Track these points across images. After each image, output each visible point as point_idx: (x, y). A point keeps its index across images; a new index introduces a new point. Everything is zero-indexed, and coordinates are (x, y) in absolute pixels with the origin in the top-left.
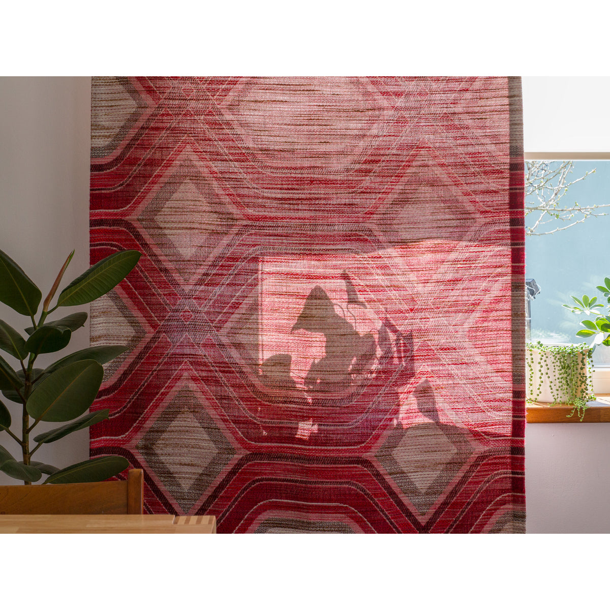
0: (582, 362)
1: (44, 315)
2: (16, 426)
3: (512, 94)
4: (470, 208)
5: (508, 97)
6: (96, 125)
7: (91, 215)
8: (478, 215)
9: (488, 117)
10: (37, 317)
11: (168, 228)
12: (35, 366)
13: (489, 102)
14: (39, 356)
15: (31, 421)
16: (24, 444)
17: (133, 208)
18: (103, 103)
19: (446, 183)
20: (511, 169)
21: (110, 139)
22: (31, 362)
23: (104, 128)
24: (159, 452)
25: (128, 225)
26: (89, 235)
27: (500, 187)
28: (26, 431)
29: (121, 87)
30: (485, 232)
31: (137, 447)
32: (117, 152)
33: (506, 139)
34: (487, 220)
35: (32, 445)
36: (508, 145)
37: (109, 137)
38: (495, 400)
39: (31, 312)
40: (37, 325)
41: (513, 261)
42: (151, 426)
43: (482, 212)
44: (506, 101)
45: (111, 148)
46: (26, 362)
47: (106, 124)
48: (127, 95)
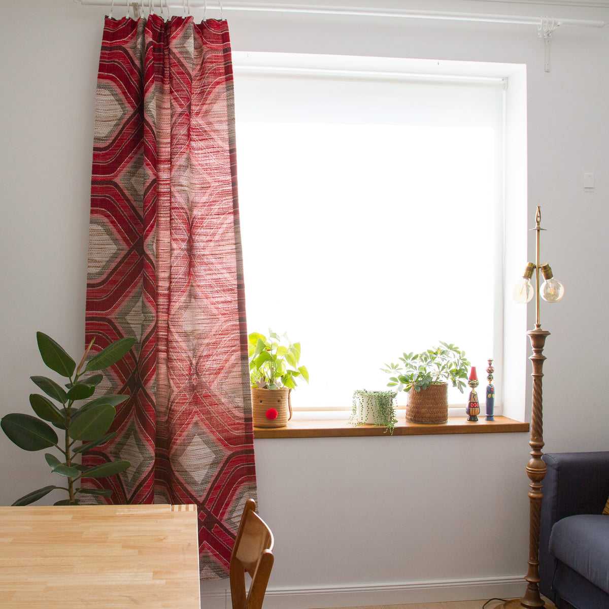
0: (391, 401)
1: (77, 377)
2: (62, 443)
3: (236, 242)
4: (215, 311)
5: (235, 244)
6: (91, 260)
7: (87, 314)
8: (220, 316)
9: (224, 257)
10: (73, 378)
11: (133, 324)
12: (72, 406)
13: (224, 248)
14: (75, 401)
15: (71, 440)
16: (66, 454)
17: (113, 311)
18: (96, 246)
19: (201, 297)
20: (238, 288)
21: (100, 269)
22: (70, 405)
23: (96, 261)
24: (122, 456)
25: (110, 321)
26: (85, 326)
27: (233, 299)
28: (68, 446)
29: (108, 236)
30: (225, 326)
31: (111, 453)
32: (105, 276)
33: (234, 270)
34: (226, 319)
35: (71, 454)
36: (236, 273)
37: (99, 267)
38: (235, 424)
39: (70, 375)
40: (73, 382)
41: (241, 343)
42: (119, 440)
43: (223, 314)
44: (234, 247)
45: (100, 274)
46: (67, 405)
47: (98, 259)
48: (111, 242)
